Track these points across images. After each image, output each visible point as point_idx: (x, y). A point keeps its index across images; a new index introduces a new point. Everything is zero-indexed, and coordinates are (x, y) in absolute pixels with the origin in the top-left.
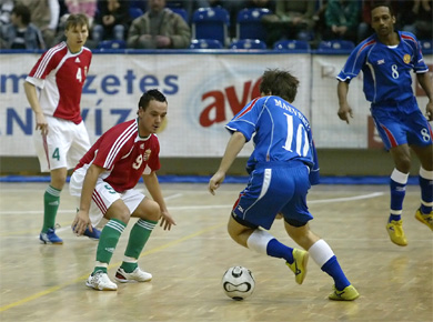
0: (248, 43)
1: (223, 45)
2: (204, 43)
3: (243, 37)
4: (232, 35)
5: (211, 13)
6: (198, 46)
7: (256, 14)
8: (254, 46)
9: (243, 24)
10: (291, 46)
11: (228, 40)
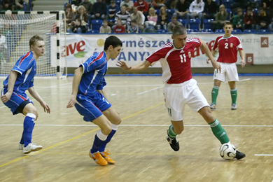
0: (207, 30)
1: (198, 31)
2: (192, 30)
3: (205, 28)
4: (202, 28)
5: (195, 21)
6: (190, 31)
7: (209, 21)
8: (209, 31)
9: (205, 24)
10: (221, 31)
11: (200, 29)
